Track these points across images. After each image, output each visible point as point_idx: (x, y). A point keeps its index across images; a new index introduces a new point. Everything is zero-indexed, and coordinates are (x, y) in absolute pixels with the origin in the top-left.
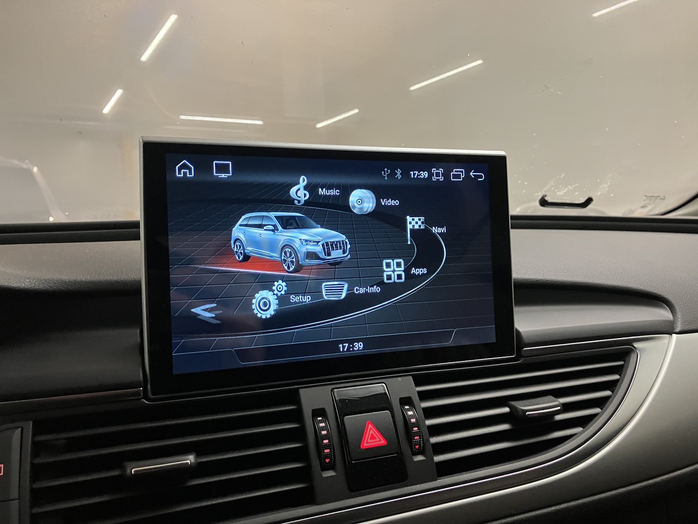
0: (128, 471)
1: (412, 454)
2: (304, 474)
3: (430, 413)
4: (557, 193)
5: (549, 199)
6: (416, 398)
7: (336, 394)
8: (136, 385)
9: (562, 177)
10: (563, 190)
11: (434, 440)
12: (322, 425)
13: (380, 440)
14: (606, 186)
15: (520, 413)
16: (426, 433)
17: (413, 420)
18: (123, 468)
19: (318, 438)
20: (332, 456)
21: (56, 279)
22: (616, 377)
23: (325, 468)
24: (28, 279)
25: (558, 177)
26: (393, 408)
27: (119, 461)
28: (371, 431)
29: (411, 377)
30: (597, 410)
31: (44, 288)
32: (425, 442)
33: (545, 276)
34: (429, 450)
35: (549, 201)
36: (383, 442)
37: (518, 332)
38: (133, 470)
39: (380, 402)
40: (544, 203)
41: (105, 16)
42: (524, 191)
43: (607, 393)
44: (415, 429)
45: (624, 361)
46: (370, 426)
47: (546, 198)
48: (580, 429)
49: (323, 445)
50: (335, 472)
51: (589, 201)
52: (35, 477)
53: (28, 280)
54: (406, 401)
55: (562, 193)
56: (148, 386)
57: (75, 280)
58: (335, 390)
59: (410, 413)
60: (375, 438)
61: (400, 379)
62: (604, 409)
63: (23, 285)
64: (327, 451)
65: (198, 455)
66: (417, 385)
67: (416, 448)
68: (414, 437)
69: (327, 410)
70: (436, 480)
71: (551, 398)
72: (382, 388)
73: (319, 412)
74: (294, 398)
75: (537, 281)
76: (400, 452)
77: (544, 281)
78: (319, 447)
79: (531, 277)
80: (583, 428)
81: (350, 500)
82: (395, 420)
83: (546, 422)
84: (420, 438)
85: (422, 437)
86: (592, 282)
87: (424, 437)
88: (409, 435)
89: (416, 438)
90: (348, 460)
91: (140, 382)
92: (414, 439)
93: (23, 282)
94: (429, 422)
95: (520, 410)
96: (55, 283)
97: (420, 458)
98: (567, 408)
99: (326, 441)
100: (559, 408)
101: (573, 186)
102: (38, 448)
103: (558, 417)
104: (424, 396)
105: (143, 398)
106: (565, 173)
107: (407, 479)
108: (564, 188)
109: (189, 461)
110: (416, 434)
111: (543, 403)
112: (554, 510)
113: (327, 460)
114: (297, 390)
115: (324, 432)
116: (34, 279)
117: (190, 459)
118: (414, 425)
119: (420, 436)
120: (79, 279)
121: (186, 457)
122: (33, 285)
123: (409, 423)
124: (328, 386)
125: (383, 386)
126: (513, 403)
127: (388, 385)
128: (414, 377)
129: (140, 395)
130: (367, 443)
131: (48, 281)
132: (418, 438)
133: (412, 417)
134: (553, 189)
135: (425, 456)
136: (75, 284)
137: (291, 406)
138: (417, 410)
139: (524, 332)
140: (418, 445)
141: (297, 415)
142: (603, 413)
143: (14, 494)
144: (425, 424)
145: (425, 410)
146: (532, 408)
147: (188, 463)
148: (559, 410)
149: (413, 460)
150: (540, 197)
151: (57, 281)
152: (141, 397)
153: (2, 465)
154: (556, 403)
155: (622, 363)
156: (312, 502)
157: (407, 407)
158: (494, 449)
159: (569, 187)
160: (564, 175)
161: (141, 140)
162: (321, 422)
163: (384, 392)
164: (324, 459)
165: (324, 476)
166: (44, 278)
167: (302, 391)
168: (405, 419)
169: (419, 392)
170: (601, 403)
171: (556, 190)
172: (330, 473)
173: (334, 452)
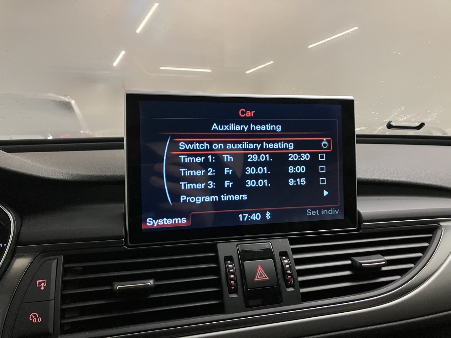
0: (115, 288)
1: (286, 286)
2: (218, 295)
3: (299, 262)
4: (399, 120)
5: (393, 124)
6: (290, 253)
7: (239, 248)
8: (121, 237)
9: (402, 109)
10: (404, 118)
11: (301, 279)
12: (230, 266)
13: (266, 277)
14: (435, 115)
15: (358, 265)
16: (295, 274)
17: (287, 266)
18: (112, 286)
19: (227, 274)
20: (236, 285)
21: (77, 174)
22: (426, 244)
23: (231, 292)
24: (62, 173)
25: (400, 109)
26: (275, 258)
27: (111, 281)
28: (260, 270)
29: (288, 239)
30: (412, 265)
31: (70, 179)
32: (295, 280)
33: (380, 177)
34: (297, 284)
35: (394, 125)
36: (267, 278)
37: (359, 213)
38: (118, 287)
39: (267, 254)
40: (390, 126)
41: (108, 15)
42: (376, 119)
43: (420, 254)
44: (289, 271)
45: (433, 234)
46: (260, 268)
47: (391, 123)
48: (399, 277)
49: (230, 278)
50: (238, 295)
51: (422, 125)
52: (64, 288)
53: (61, 175)
54: (284, 254)
55: (402, 120)
56: (127, 238)
57: (88, 175)
58: (239, 245)
59: (286, 261)
60: (263, 276)
61: (280, 240)
62: (416, 264)
63: (59, 177)
64: (233, 282)
65: (156, 280)
66: (291, 244)
67: (288, 283)
68: (288, 276)
69: (233, 257)
70: (301, 304)
71: (379, 256)
72: (269, 245)
73: (229, 258)
74: (214, 248)
75: (375, 180)
76: (278, 284)
77: (380, 180)
78: (228, 279)
79: (370, 177)
80: (401, 276)
81: (245, 312)
82: (276, 265)
83: (376, 271)
84: (291, 277)
85: (293, 276)
86: (413, 181)
87: (294, 276)
88: (285, 275)
89: (289, 277)
90: (246, 288)
91: (123, 236)
92: (288, 278)
93: (59, 175)
94: (298, 268)
95: (358, 263)
96: (77, 176)
97: (291, 289)
98: (389, 263)
99: (232, 276)
100: (384, 263)
101: (411, 115)
102: (66, 271)
103: (384, 269)
104: (295, 251)
105: (124, 245)
106: (405, 107)
107: (282, 302)
108: (404, 117)
109: (150, 284)
110: (289, 274)
111: (374, 259)
112: (379, 327)
113: (233, 288)
114: (216, 244)
115: (231, 271)
116: (65, 174)
117: (151, 283)
118: (288, 269)
119: (291, 276)
120: (90, 174)
121: (148, 281)
122: (64, 177)
123: (285, 268)
124: (235, 243)
125: (269, 244)
126: (354, 258)
127: (272, 244)
128: (290, 239)
129: (123, 244)
130: (257, 278)
131: (72, 175)
132: (290, 277)
133: (287, 264)
134: (396, 117)
135: (294, 288)
136: (88, 177)
137: (212, 254)
138: (290, 260)
139: (363, 213)
140: (290, 281)
141: (215, 259)
142: (415, 268)
143: (52, 296)
144: (295, 269)
145: (296, 260)
146: (366, 262)
147: (149, 285)
148: (384, 264)
149: (286, 290)
150: (387, 123)
151: (78, 175)
152: (124, 244)
153: (46, 280)
154: (383, 259)
155: (431, 235)
156: (222, 312)
157: (284, 258)
158: (340, 287)
159: (408, 116)
160: (403, 108)
161: (125, 93)
162: (230, 264)
163: (269, 248)
164: (231, 287)
165: (230, 297)
166: (70, 173)
167: (218, 245)
168: (283, 265)
169: (292, 249)
170: (415, 261)
171: (399, 118)
172: (234, 296)
173: (237, 282)
